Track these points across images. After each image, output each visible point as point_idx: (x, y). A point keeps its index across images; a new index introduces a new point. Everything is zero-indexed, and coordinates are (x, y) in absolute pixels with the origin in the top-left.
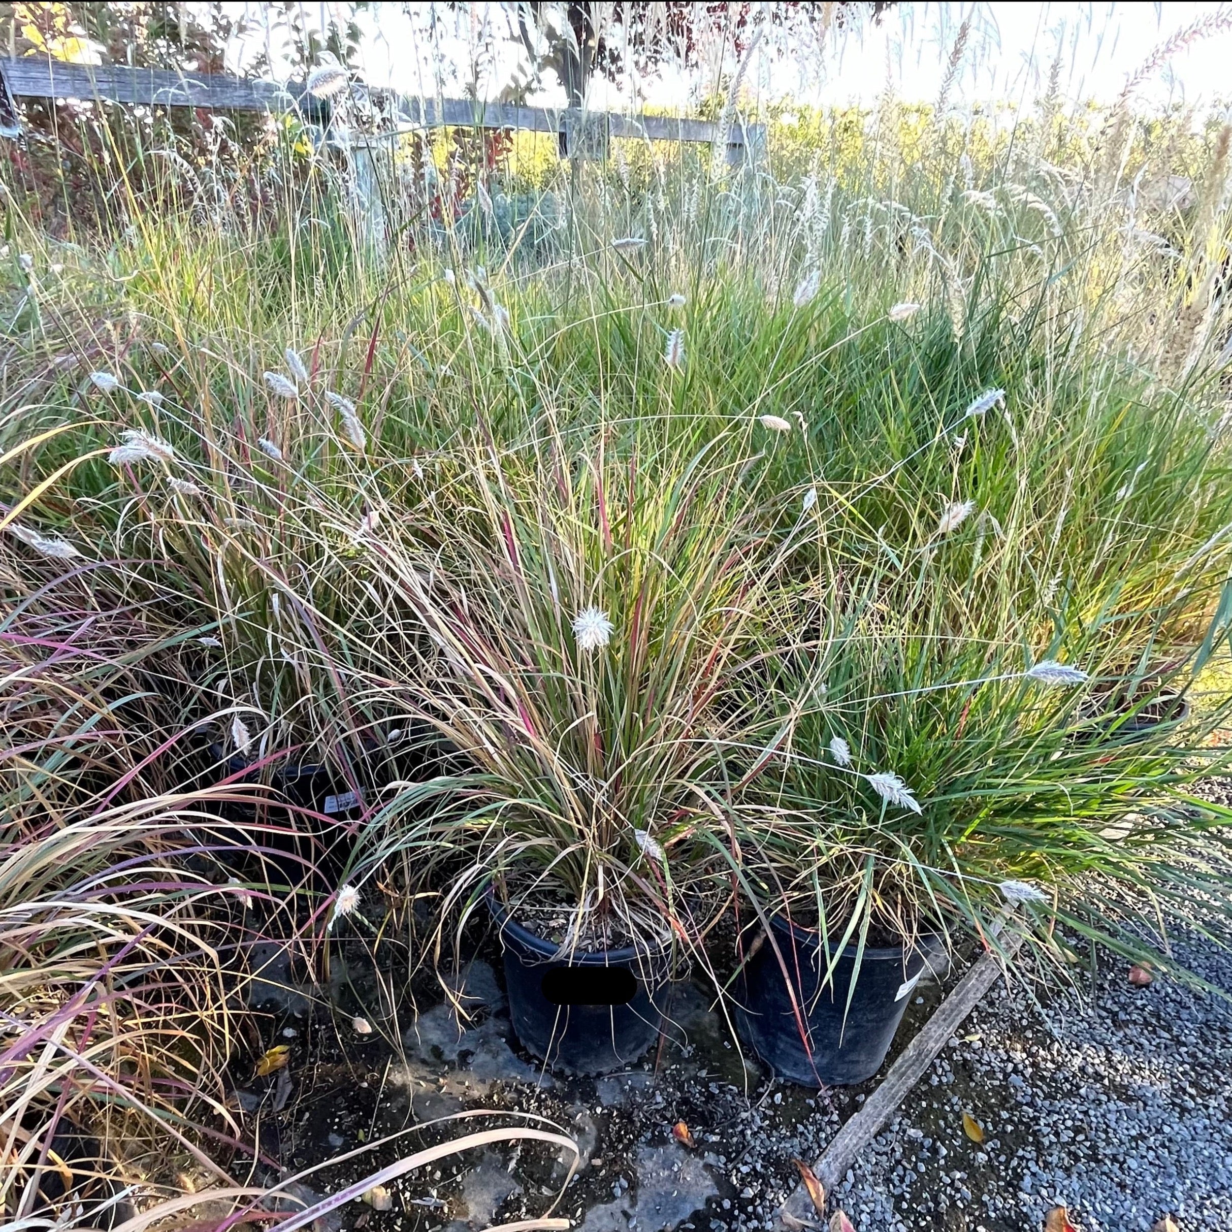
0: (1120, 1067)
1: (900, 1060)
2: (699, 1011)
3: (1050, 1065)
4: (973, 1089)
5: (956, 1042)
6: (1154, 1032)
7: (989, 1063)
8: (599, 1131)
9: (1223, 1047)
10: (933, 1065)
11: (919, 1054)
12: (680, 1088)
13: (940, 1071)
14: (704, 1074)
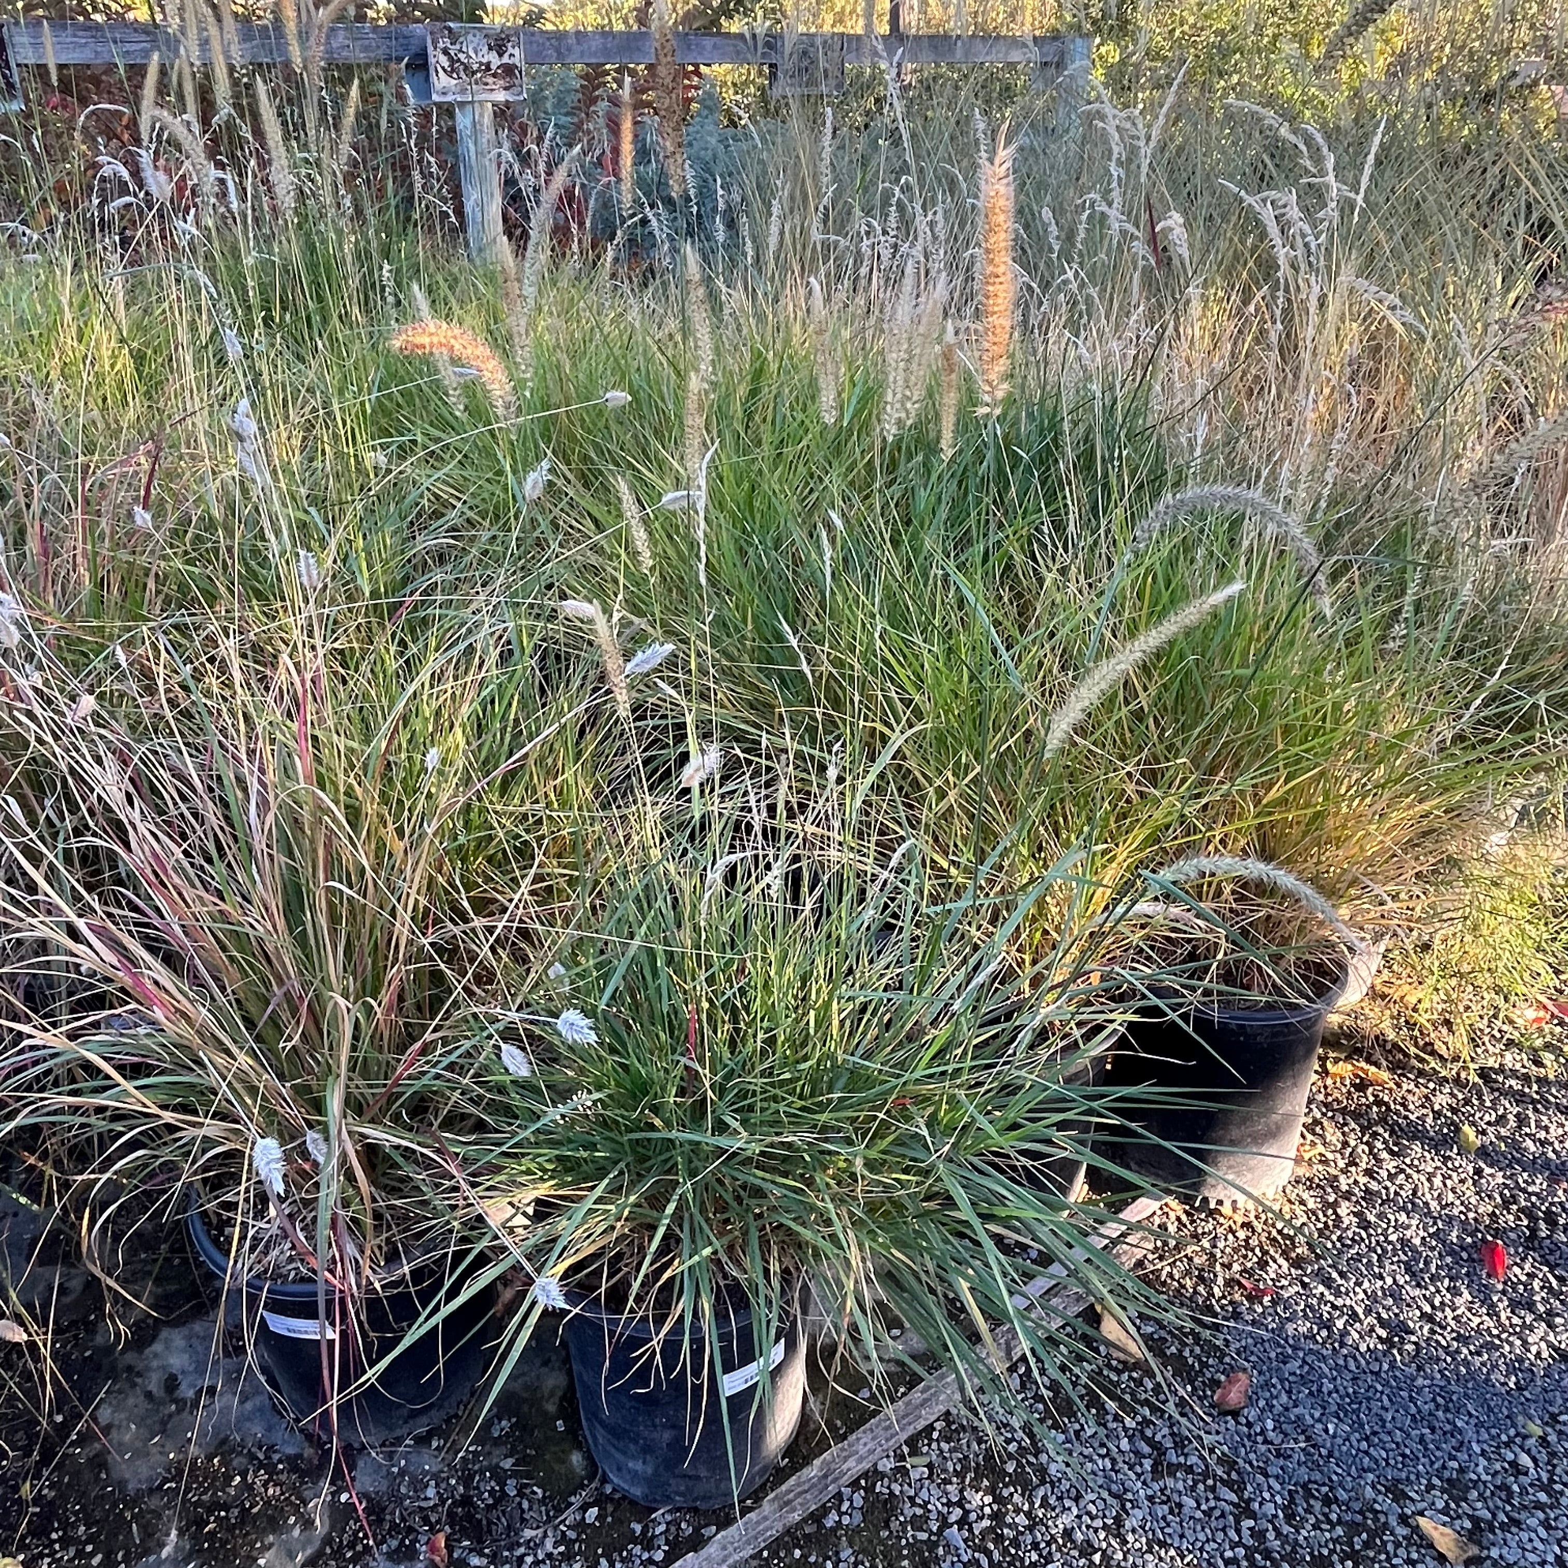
0: (1130, 1538)
1: (792, 1481)
2: (544, 1370)
3: (1021, 1520)
4: (882, 1542)
5: (887, 1465)
6: (1213, 1489)
7: (924, 1506)
8: (332, 1528)
9: (1315, 1527)
10: (839, 1496)
11: (825, 1476)
12: (466, 1480)
13: (845, 1506)
14: (507, 1464)
